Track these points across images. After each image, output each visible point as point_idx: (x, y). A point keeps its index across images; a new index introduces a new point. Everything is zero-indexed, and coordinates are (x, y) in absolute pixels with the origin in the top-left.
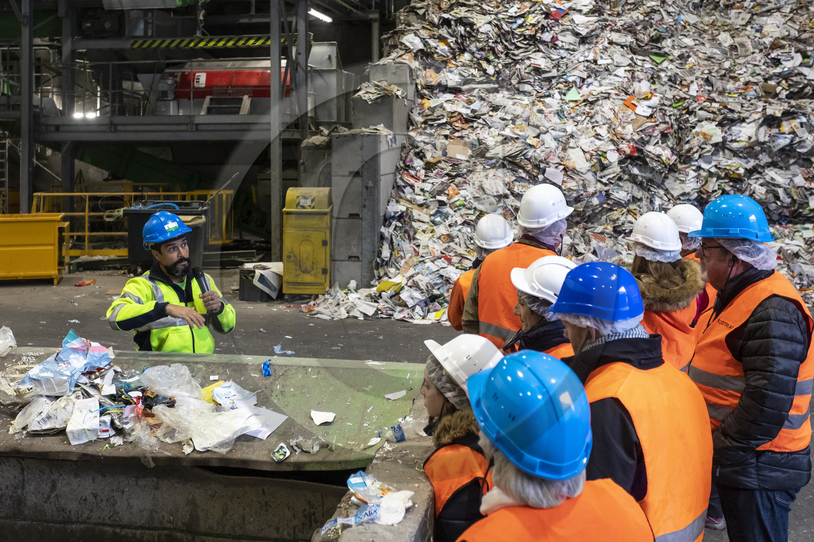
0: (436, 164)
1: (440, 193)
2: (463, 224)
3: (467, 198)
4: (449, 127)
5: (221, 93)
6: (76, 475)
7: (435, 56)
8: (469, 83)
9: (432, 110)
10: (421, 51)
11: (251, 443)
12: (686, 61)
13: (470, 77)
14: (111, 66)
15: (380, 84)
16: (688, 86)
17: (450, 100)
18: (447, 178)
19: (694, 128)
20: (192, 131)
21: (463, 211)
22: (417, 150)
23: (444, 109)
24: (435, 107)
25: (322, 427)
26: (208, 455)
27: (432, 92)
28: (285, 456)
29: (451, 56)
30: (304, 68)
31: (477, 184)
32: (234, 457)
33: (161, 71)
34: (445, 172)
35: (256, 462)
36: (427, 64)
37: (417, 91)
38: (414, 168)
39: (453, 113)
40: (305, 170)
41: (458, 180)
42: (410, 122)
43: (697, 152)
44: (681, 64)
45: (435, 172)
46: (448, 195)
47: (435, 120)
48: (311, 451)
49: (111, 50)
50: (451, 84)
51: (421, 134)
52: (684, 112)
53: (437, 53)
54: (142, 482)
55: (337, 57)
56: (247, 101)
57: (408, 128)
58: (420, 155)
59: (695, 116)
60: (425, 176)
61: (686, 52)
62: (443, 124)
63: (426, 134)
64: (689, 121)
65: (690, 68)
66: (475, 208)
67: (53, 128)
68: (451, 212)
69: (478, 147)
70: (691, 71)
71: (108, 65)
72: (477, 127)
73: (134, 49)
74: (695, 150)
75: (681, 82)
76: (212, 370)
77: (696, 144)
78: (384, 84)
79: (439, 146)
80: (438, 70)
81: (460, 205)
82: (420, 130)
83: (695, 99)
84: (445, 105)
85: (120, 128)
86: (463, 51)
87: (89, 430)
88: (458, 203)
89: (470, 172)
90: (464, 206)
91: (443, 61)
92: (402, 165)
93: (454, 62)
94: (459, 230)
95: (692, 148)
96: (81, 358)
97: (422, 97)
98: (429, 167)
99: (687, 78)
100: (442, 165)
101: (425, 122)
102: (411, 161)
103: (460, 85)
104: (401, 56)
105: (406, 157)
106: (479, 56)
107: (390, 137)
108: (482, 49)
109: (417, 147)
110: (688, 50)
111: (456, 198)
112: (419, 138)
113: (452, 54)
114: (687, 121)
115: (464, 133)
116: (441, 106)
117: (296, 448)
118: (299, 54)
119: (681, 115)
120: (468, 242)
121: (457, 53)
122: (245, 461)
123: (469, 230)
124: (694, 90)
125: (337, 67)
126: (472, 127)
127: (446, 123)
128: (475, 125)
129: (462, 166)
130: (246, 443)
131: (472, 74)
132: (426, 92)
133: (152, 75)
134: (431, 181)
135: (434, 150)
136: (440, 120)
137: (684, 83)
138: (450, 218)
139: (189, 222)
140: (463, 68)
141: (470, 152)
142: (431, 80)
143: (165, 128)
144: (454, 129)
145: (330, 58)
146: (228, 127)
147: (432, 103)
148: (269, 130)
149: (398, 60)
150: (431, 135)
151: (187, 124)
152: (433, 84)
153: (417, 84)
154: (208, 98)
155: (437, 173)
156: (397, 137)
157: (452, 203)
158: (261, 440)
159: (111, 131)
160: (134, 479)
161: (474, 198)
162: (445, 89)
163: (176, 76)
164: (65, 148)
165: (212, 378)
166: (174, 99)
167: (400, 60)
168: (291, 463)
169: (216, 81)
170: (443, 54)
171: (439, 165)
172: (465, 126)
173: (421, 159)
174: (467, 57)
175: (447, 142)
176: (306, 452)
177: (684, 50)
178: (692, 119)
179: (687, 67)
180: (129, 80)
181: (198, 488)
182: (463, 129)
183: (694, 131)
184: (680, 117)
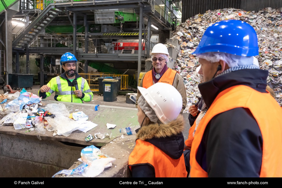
0: (184, 68)
1: (185, 76)
2: (191, 85)
3: (192, 78)
4: (189, 58)
5: (127, 49)
6: (19, 141)
7: (186, 38)
8: (196, 46)
9: (184, 53)
10: (182, 36)
11: (79, 134)
12: (263, 41)
13: (196, 44)
14: (96, 40)
15: (169, 44)
16: (263, 49)
17: (190, 51)
18: (187, 72)
19: (263, 61)
20: (117, 58)
21: (191, 81)
22: (179, 64)
23: (188, 53)
24: (185, 52)
25: (110, 130)
26: (61, 137)
27: (185, 49)
28: (90, 139)
29: (191, 38)
30: (149, 41)
31: (196, 74)
32: (71, 138)
33: (111, 42)
34: (187, 70)
35: (78, 141)
36: (184, 40)
37: (181, 48)
38: (178, 69)
39: (190, 54)
40: (146, 68)
41: (190, 73)
42: (178, 56)
43: (264, 68)
44: (261, 42)
45: (184, 70)
46: (187, 77)
47: (185, 56)
48: (101, 138)
49: (97, 36)
50: (190, 46)
51: (180, 60)
52: (261, 56)
53: (187, 37)
54: (42, 146)
55: (159, 39)
56: (133, 51)
57: (177, 58)
58: (180, 66)
59: (264, 58)
60: (181, 71)
61: (263, 39)
62: (187, 57)
63: (182, 60)
64: (262, 59)
65: (264, 43)
66: (195, 81)
67: (81, 56)
68: (187, 81)
69: (197, 64)
70: (264, 44)
71: (96, 39)
72: (197, 59)
73: (103, 36)
74: (263, 68)
75: (261, 47)
76: (77, 107)
77: (264, 66)
78: (170, 44)
79: (185, 63)
80: (187, 42)
81: (190, 80)
82: (180, 59)
83: (265, 53)
84: (188, 52)
85: (99, 57)
86: (195, 37)
87: (21, 124)
88: (190, 79)
89: (194, 71)
90: (191, 80)
91: (188, 40)
92: (174, 68)
93: (192, 40)
94: (189, 87)
95: (262, 67)
96: (28, 99)
97: (182, 50)
98: (182, 69)
99: (263, 46)
100: (186, 68)
101: (182, 57)
102: (177, 67)
103: (193, 47)
104: (176, 37)
105: (176, 66)
106: (199, 38)
107: (171, 59)
108: (200, 36)
109: (179, 63)
110: (264, 38)
111: (189, 78)
112: (180, 61)
113: (191, 37)
114: (261, 59)
115: (193, 60)
116: (187, 52)
117: (96, 137)
118: (148, 37)
119: (260, 57)
120: (192, 90)
121: (193, 37)
122: (74, 140)
123: (192, 87)
124: (264, 50)
125: (159, 42)
126: (196, 58)
127: (188, 57)
128: (197, 58)
129: (192, 69)
130: (78, 133)
131: (197, 44)
132: (183, 48)
133: (109, 43)
134: (182, 73)
135: (184, 64)
136: (186, 56)
137: (261, 48)
138: (187, 83)
139: (113, 81)
140: (194, 42)
141: (194, 65)
142: (185, 45)
143: (110, 57)
144: (190, 59)
145: (157, 39)
146: (127, 57)
147: (185, 51)
148: (138, 58)
149: (175, 38)
150: (183, 60)
151: (116, 56)
152: (185, 46)
153: (180, 46)
154: (123, 50)
155: (184, 71)
156: (173, 60)
157: (188, 79)
158: (84, 133)
159: (96, 58)
160: (39, 144)
161: (195, 78)
162: (189, 48)
163: (115, 44)
164: (85, 62)
165: (76, 110)
166: (114, 50)
167: (176, 38)
168: (92, 142)
169: (126, 45)
170: (189, 38)
171: (185, 68)
172: (194, 58)
173: (180, 67)
174: (196, 38)
175: (188, 62)
176: (99, 139)
177: (262, 38)
178: (263, 59)
179: (263, 43)
180: (103, 45)
181: (61, 150)
182: (193, 59)
183: (263, 62)
184: (259, 58)
